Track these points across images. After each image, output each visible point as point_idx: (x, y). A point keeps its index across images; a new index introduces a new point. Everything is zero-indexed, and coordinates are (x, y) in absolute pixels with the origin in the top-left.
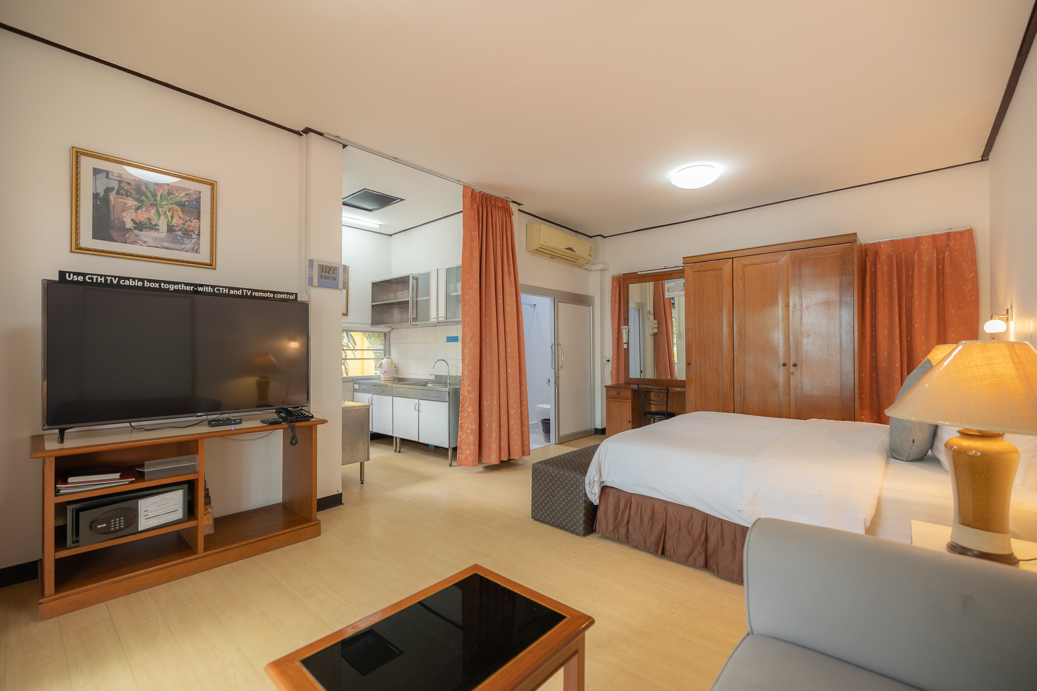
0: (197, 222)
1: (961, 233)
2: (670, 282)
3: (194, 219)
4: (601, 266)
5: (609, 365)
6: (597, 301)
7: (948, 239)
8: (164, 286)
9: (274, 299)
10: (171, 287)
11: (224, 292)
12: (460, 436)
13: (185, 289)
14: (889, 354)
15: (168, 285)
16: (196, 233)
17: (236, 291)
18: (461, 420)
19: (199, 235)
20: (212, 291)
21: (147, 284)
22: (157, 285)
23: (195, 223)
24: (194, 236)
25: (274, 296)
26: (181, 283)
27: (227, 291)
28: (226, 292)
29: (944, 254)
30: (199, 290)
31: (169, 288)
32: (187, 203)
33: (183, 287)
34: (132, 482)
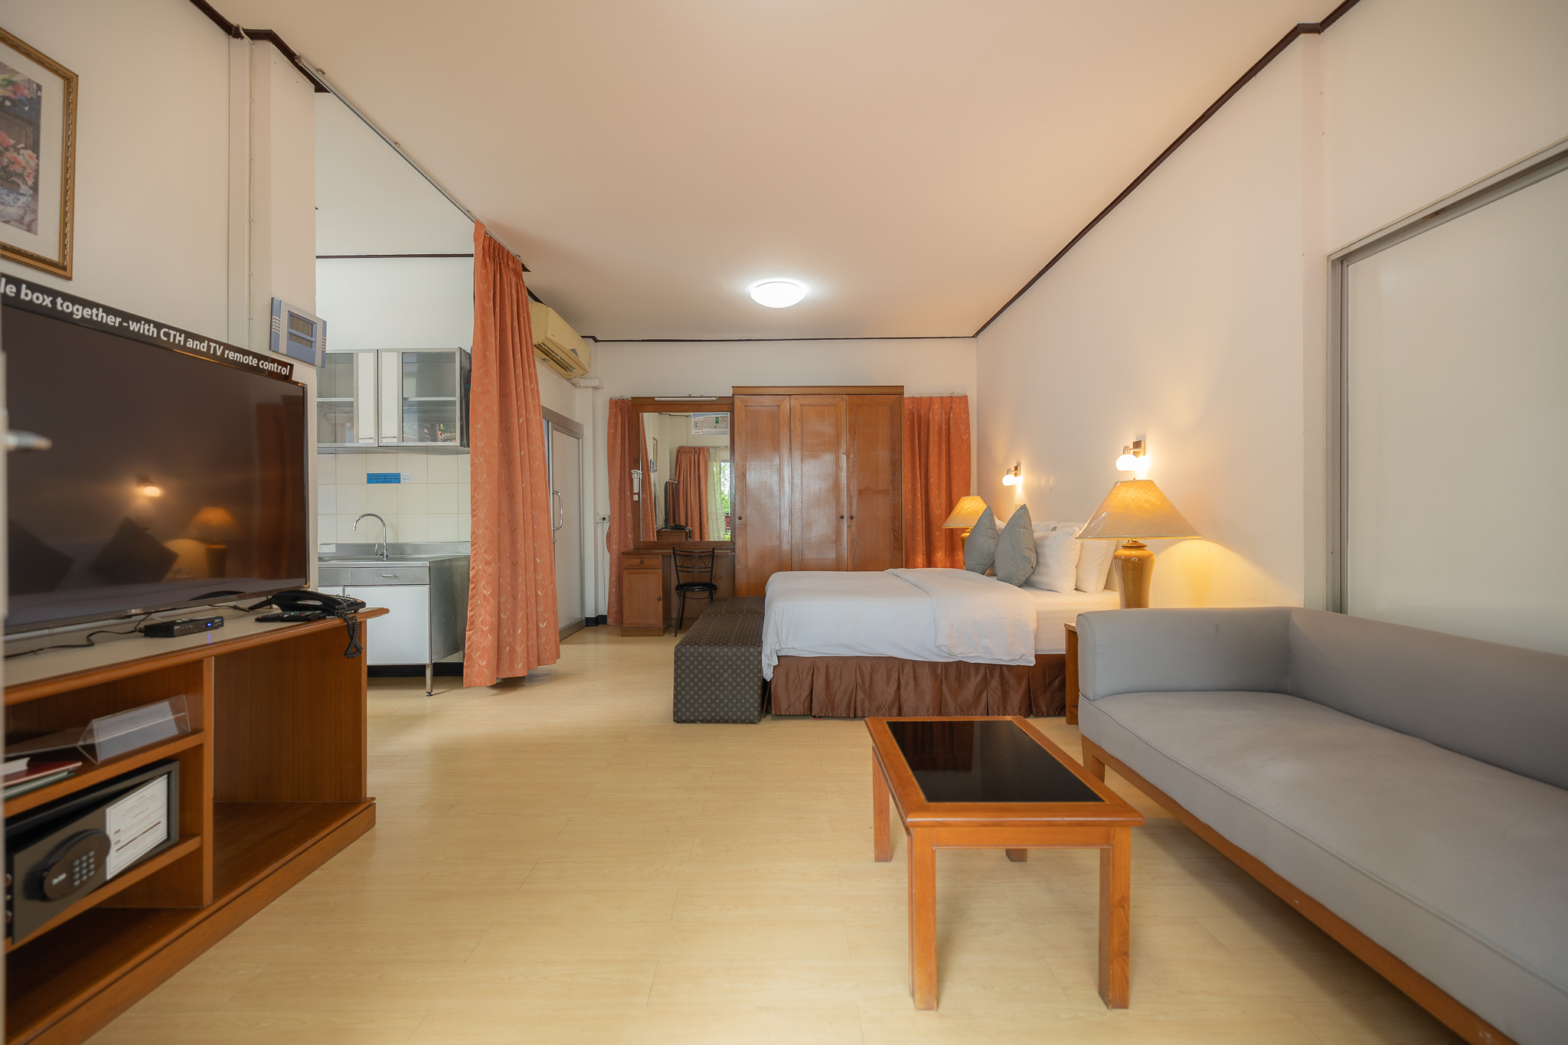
0: (31, 158)
1: (960, 398)
2: (698, 416)
3: (25, 148)
4: (596, 383)
5: (607, 525)
6: (587, 431)
7: (952, 402)
8: (62, 305)
9: (256, 370)
10: (78, 310)
11: (177, 342)
12: (470, 638)
13: (104, 321)
14: (913, 506)
15: (70, 305)
16: (30, 182)
17: (198, 343)
18: (471, 611)
19: (35, 188)
20: (155, 335)
21: (26, 295)
22: (48, 301)
23: (27, 157)
24: (24, 189)
25: (258, 364)
26: (97, 306)
27: (182, 339)
28: (180, 341)
29: (949, 416)
30: (132, 329)
31: (72, 313)
32: (8, 103)
33: (99, 316)
34: (77, 773)
